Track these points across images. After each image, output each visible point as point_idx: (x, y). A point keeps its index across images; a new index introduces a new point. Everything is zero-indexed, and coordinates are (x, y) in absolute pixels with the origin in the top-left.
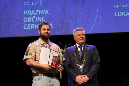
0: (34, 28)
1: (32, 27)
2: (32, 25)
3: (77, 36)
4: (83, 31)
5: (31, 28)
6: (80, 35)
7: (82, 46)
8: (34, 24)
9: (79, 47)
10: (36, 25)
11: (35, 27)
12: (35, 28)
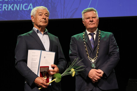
0: (6, 10)
1: (5, 9)
2: (4, 5)
3: (86, 20)
4: (95, 12)
5: (3, 10)
6: (89, 18)
7: (95, 34)
8: (7, 4)
9: (89, 34)
10: (9, 5)
11: (8, 8)
12: (9, 10)
